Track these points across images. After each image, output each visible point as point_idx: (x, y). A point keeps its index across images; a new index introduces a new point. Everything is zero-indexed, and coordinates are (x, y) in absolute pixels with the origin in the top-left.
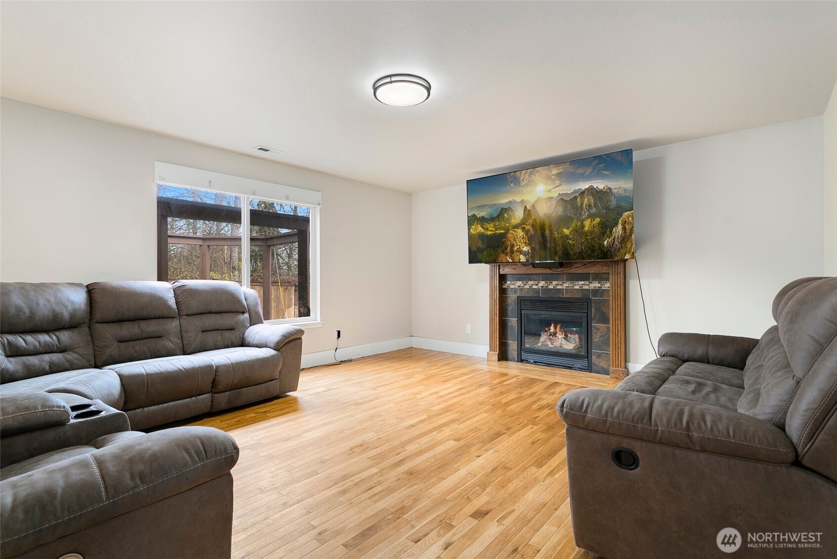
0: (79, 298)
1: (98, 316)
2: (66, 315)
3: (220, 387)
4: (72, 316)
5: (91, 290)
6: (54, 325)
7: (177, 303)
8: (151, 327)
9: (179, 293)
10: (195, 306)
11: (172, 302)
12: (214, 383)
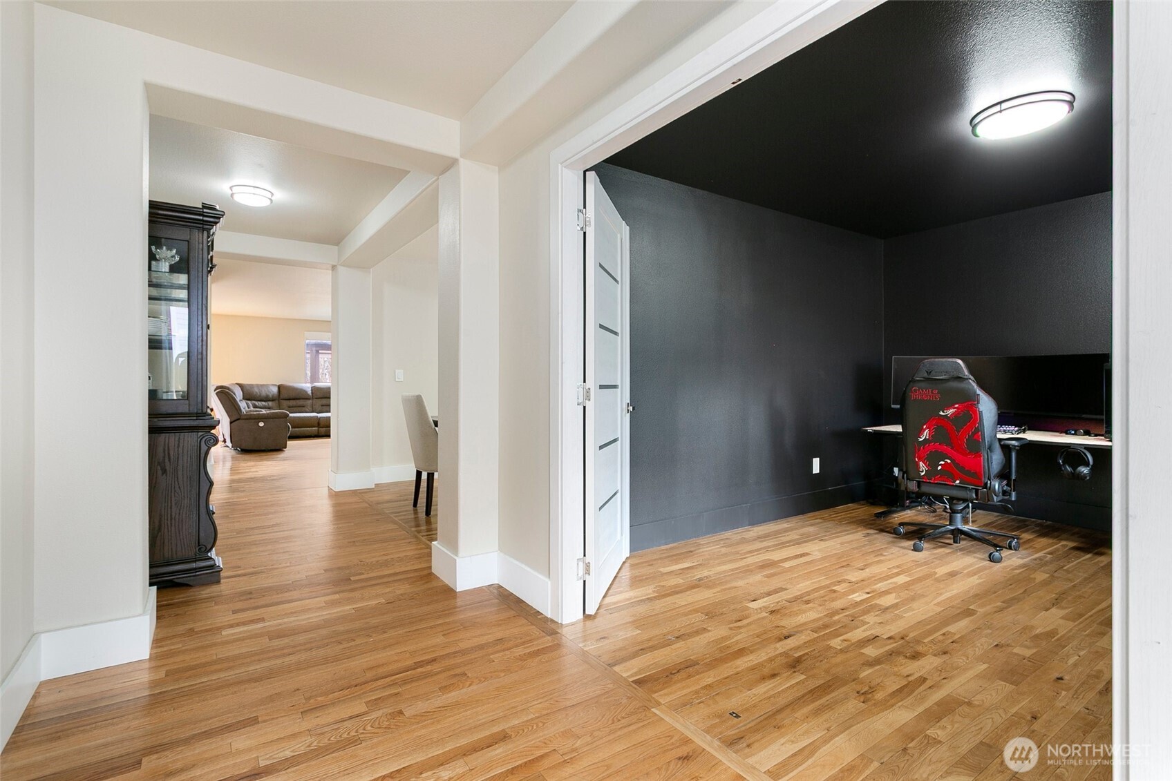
0: (275, 390)
1: (281, 397)
2: (271, 396)
3: (321, 425)
4: (273, 396)
5: (279, 387)
6: (266, 399)
7: (312, 393)
8: (301, 402)
9: (313, 389)
10: (319, 395)
11: (310, 392)
12: (319, 424)
